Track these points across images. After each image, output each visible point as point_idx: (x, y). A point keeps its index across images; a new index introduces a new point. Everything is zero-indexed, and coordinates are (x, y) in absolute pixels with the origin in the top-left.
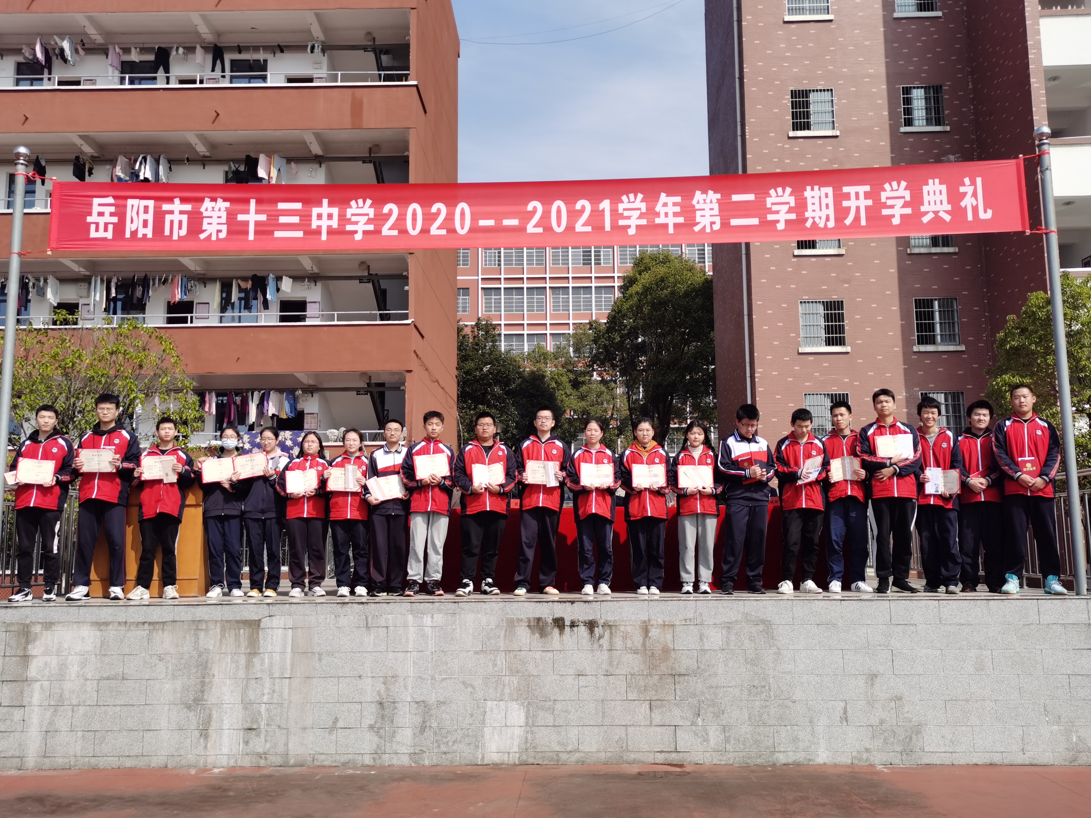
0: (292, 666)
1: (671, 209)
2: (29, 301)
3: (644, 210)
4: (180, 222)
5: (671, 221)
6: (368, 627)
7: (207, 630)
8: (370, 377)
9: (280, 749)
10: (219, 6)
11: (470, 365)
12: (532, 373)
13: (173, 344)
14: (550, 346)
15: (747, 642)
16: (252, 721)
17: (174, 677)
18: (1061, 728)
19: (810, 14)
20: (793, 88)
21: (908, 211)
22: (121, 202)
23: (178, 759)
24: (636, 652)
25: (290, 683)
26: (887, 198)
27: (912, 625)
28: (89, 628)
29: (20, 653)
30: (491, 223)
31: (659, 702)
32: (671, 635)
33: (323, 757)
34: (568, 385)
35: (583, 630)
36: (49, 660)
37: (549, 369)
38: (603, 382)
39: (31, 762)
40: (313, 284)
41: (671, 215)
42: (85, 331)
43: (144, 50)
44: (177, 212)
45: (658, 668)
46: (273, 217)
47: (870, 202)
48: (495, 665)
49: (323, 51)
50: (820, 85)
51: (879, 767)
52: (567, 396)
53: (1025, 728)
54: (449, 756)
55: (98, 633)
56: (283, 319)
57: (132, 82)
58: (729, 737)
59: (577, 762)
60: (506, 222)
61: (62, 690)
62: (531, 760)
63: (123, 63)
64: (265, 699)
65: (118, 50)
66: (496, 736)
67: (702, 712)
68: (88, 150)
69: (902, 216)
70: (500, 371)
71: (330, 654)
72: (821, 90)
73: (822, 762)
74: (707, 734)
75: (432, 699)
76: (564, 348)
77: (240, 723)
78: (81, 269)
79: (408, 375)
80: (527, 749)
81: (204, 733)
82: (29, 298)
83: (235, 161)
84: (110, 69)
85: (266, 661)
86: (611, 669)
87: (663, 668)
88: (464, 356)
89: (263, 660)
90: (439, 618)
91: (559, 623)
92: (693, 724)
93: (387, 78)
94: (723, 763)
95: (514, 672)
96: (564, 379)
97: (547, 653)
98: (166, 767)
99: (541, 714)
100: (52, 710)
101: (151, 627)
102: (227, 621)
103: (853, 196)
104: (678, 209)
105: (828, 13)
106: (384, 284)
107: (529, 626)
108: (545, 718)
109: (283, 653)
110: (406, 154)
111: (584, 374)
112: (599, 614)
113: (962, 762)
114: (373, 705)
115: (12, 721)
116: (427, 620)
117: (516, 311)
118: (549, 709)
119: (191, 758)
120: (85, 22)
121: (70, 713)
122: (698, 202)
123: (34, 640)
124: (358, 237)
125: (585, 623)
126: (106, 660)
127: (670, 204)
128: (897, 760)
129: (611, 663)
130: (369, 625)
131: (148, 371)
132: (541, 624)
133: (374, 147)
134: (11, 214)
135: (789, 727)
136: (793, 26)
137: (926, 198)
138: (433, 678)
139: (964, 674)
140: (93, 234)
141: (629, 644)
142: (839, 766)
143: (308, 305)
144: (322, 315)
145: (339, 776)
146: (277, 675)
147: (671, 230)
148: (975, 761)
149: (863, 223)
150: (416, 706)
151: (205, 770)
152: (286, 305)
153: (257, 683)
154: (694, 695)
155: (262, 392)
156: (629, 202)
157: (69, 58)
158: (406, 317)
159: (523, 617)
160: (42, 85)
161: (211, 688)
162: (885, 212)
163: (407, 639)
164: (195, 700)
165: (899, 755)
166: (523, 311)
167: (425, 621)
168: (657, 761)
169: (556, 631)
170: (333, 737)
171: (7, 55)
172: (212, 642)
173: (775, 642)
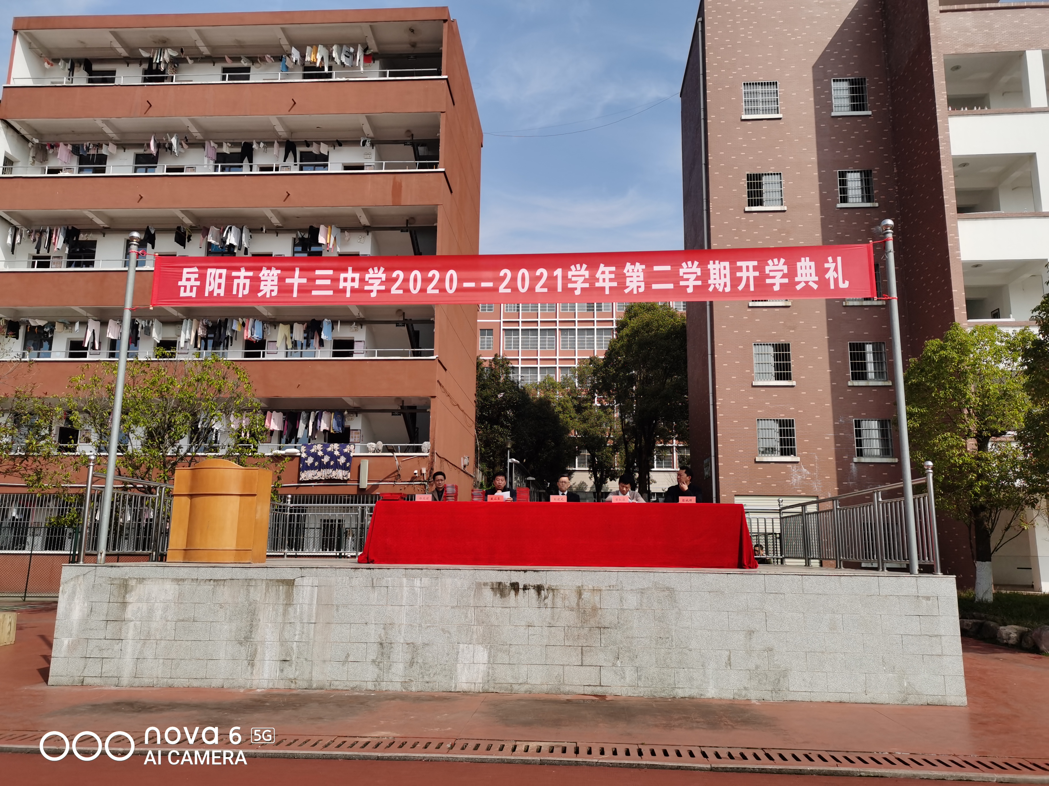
0: (317, 614)
1: (608, 276)
2: (139, 339)
3: (587, 276)
4: (244, 285)
5: (607, 285)
6: (373, 587)
7: (256, 586)
8: (403, 401)
9: (306, 676)
10: (292, 112)
11: (488, 392)
12: (540, 399)
13: (246, 374)
14: (558, 377)
15: (655, 604)
16: (286, 655)
17: (231, 620)
18: (895, 675)
19: (763, 113)
20: (748, 173)
21: (786, 281)
22: (203, 271)
23: (231, 681)
24: (572, 610)
25: (315, 627)
26: (770, 271)
27: (781, 594)
28: (170, 583)
29: (120, 600)
30: (472, 285)
31: (588, 648)
32: (598, 598)
33: (337, 683)
34: (573, 410)
35: (532, 592)
36: (141, 606)
37: (558, 396)
38: (602, 408)
39: (125, 681)
40: (359, 327)
41: (607, 280)
42: (179, 363)
43: (234, 144)
44: (242, 277)
45: (588, 622)
46: (312, 280)
47: (757, 274)
48: (466, 617)
49: (372, 145)
50: (771, 170)
51: (754, 702)
52: (572, 419)
53: (867, 675)
54: (431, 685)
55: (177, 587)
56: (335, 354)
57: (223, 169)
58: (641, 676)
59: (526, 692)
60: (484, 285)
61: (149, 628)
62: (491, 690)
63: (218, 154)
64: (297, 638)
65: (212, 144)
66: (466, 670)
67: (621, 656)
68: (187, 221)
69: (781, 285)
70: (512, 397)
71: (345, 606)
72: (771, 174)
73: (711, 697)
74: (624, 673)
75: (419, 641)
76: (570, 379)
77: (277, 657)
78: (179, 314)
79: (432, 400)
80: (488, 681)
81: (251, 663)
82: (139, 336)
83: (301, 230)
84: (206, 159)
85: (298, 610)
86: (552, 622)
87: (592, 623)
88: (483, 385)
89: (296, 609)
90: (426, 581)
91: (515, 586)
92: (614, 665)
93: (421, 166)
94: (635, 695)
95: (480, 622)
96: (570, 405)
97: (505, 609)
98: (223, 687)
99: (500, 654)
100: (142, 642)
101: (215, 583)
102: (270, 580)
103: (744, 269)
104: (613, 276)
105: (778, 113)
106: (416, 327)
107: (492, 588)
108: (502, 657)
109: (310, 604)
110: (435, 225)
111: (586, 400)
112: (545, 581)
113: (818, 699)
114: (375, 645)
115: (113, 650)
116: (417, 582)
117: (531, 348)
118: (506, 651)
119: (241, 681)
120: (189, 124)
121: (154, 646)
122: (628, 271)
123: (131, 591)
124: (373, 295)
125: (534, 587)
126: (182, 606)
127: (607, 272)
128: (768, 697)
129: (553, 618)
130: (374, 585)
131: (225, 394)
132: (501, 587)
133: (410, 219)
134: (127, 271)
135: (686, 669)
136: (749, 123)
137: (799, 272)
138: (420, 626)
139: (820, 632)
140: (182, 294)
141: (567, 603)
142: (723, 700)
143: (355, 343)
144: (366, 352)
145: (348, 696)
146: (305, 621)
147: (607, 292)
148: (828, 699)
149: (752, 289)
150: (407, 646)
151: (250, 690)
152: (338, 344)
153: (291, 626)
154: (615, 643)
155: (317, 412)
156: (576, 270)
157: (176, 151)
158: (432, 354)
159: (488, 581)
160: (154, 172)
161: (257, 629)
162: (768, 281)
163: (402, 596)
164: (245, 638)
165: (770, 693)
166: (537, 348)
167: (415, 583)
168: (586, 693)
169: (513, 592)
170: (346, 668)
171: (128, 149)
172: (259, 595)
173: (677, 605)
